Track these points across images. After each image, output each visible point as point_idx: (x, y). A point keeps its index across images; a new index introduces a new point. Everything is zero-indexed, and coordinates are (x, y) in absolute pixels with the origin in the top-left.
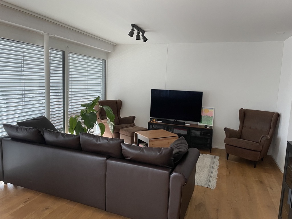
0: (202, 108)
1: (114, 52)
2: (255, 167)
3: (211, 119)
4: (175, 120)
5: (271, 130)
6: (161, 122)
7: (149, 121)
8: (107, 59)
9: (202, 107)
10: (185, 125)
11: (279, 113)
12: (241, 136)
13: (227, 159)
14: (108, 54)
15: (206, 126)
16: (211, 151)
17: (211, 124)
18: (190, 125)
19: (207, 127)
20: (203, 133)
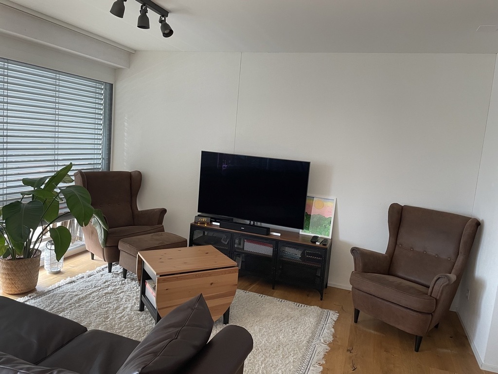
0: (307, 198)
1: (129, 67)
2: (417, 350)
3: (327, 222)
4: (252, 223)
5: (461, 258)
6: (219, 224)
7: (193, 221)
8: (115, 82)
9: (308, 194)
10: (268, 234)
11: (480, 217)
12: (390, 267)
13: (356, 321)
14: (116, 71)
15: (315, 239)
16: (322, 296)
17: (327, 233)
18: (279, 235)
19: (315, 243)
20: (308, 254)
